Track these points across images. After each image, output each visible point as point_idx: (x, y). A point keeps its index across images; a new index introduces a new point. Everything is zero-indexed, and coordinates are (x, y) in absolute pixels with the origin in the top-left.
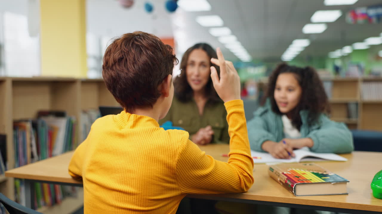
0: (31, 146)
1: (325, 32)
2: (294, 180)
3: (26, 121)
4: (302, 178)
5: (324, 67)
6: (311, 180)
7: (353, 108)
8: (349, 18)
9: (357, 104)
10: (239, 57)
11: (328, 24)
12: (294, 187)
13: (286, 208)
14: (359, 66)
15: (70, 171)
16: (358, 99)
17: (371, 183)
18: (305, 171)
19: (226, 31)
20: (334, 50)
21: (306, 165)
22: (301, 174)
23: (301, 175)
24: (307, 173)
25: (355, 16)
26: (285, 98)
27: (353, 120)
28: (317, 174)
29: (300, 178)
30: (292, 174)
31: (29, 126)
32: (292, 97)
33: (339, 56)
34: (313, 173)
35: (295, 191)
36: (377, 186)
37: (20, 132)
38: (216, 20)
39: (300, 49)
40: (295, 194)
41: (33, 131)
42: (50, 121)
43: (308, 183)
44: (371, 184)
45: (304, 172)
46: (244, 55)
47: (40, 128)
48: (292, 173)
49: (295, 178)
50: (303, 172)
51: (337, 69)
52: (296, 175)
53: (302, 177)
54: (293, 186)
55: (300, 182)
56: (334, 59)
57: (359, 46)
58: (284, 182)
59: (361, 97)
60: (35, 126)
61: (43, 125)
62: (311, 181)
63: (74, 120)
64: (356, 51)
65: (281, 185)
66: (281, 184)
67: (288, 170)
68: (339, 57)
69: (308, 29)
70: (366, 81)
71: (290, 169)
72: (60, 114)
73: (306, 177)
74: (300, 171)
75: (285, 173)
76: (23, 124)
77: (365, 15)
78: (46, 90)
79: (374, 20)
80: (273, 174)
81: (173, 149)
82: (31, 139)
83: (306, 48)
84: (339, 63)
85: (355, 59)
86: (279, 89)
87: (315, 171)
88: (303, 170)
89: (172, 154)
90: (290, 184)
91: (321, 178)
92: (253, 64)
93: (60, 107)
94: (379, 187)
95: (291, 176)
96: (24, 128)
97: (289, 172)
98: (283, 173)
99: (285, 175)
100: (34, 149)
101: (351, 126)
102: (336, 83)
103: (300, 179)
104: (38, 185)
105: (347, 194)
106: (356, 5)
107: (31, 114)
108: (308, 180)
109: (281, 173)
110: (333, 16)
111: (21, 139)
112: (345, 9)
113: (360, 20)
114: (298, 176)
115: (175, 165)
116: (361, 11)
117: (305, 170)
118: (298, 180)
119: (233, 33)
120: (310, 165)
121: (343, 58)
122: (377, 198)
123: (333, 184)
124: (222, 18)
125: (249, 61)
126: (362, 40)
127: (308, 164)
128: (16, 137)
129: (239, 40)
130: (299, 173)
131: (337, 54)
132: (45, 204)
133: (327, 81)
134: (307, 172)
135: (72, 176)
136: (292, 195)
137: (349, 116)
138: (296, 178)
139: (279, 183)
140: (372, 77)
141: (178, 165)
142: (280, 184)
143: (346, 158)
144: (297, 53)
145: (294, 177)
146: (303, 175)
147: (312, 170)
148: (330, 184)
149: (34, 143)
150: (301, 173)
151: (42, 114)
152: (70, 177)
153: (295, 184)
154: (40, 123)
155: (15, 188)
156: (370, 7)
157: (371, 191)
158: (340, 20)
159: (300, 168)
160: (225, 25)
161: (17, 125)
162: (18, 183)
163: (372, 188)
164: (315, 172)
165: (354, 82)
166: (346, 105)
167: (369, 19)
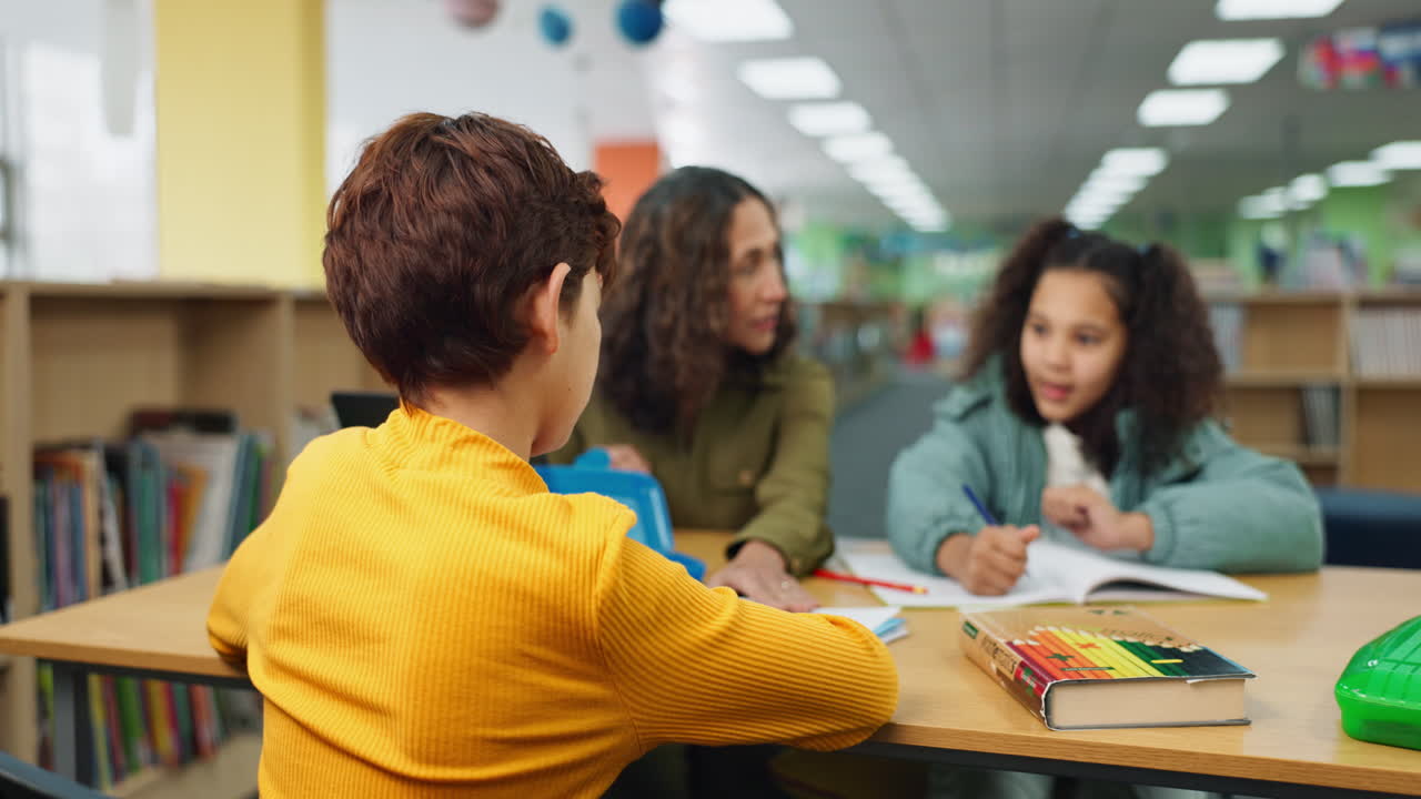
0: (103, 540)
1: (1223, 119)
2: (1050, 667)
3: (85, 446)
4: (1077, 661)
5: (1220, 251)
6: (1111, 668)
7: (1320, 404)
8: (1311, 70)
9: (1336, 391)
10: (904, 215)
11: (1233, 90)
12: (1043, 696)
13: (1038, 775)
14: (1343, 248)
15: (211, 633)
16: (1340, 371)
17: (1335, 682)
18: (1095, 636)
19: (852, 117)
20: (1259, 189)
21: (1100, 612)
22: (1076, 648)
23: (1074, 650)
24: (1098, 645)
25: (1333, 60)
26: (1065, 368)
27: (1323, 451)
28: (1138, 649)
29: (1070, 661)
30: (1043, 646)
31: (92, 464)
32: (1092, 364)
33: (1280, 212)
34: (1124, 644)
35: (1047, 712)
36: (1355, 692)
37: (58, 488)
38: (812, 77)
39: (1133, 186)
40: (1047, 720)
41: (106, 484)
42: (178, 446)
43: (1100, 680)
44: (1338, 684)
45: (1089, 638)
46: (920, 208)
47: (135, 473)
48: (1044, 642)
49: (1051, 663)
50: (1086, 638)
51: (1270, 262)
52: (1056, 651)
53: (1078, 657)
54: (1042, 691)
55: (1068, 676)
56: (1261, 222)
57: (1352, 174)
58: (1012, 677)
59: (1351, 366)
60: (116, 464)
61: (148, 462)
62: (1108, 671)
63: (265, 444)
64: (1339, 194)
65: (1000, 686)
66: (1002, 683)
67: (1031, 633)
68: (1278, 216)
69: (1159, 110)
70: (1369, 304)
71: (1038, 628)
72: (214, 423)
73: (1092, 659)
74: (1073, 634)
75: (1017, 642)
76: (74, 457)
77: (1369, 57)
78: (164, 330)
79: (1406, 74)
80: (975, 647)
81: (585, 552)
82: (101, 514)
83: (1154, 181)
84: (1275, 238)
85: (1335, 225)
86: (1042, 330)
87: (1134, 635)
88: (1088, 631)
89: (581, 569)
90: (1033, 685)
91: (1148, 662)
92: (954, 240)
93: (215, 398)
94: (1363, 696)
95: (1038, 653)
96: (77, 474)
97: (1033, 638)
98: (1010, 644)
99: (1016, 648)
100: (114, 551)
101: (1320, 474)
102: (1257, 312)
103: (1070, 667)
104: (130, 685)
105: (1245, 723)
106: (1337, 18)
107: (105, 423)
108: (1101, 669)
109: (1002, 642)
110: (1252, 60)
111: (62, 515)
112: (1293, 33)
113: (1353, 77)
114: (1063, 654)
115: (594, 614)
116: (1355, 40)
117: (1093, 634)
118: (1062, 670)
119: (878, 124)
120: (1117, 612)
121: (1292, 218)
122: (1360, 740)
123: (1193, 685)
124: (834, 65)
125: (937, 230)
126: (1362, 154)
127: (1109, 611)
128: (43, 508)
129: (899, 149)
130: (1070, 642)
131: (1270, 203)
132: (155, 760)
133: (1224, 302)
134: (1101, 640)
135: (220, 652)
136: (1039, 725)
137: (1306, 436)
138: (1055, 661)
139: (994, 680)
140: (1397, 290)
141: (606, 612)
142: (998, 684)
143: (1261, 589)
144: (1119, 201)
145: (1047, 658)
146: (1083, 652)
147: (1122, 633)
148: (1183, 684)
149: (112, 529)
150: (1078, 644)
151: (147, 421)
152: (215, 655)
153: (1049, 684)
154: (135, 455)
155: (41, 695)
156: (1390, 26)
157: (1335, 714)
158: (1279, 75)
159: (1076, 625)
160: (845, 96)
161: (47, 463)
162: (48, 674)
163: (1341, 700)
164: (1130, 640)
165: (1325, 308)
166: (1294, 395)
167: (1386, 71)
